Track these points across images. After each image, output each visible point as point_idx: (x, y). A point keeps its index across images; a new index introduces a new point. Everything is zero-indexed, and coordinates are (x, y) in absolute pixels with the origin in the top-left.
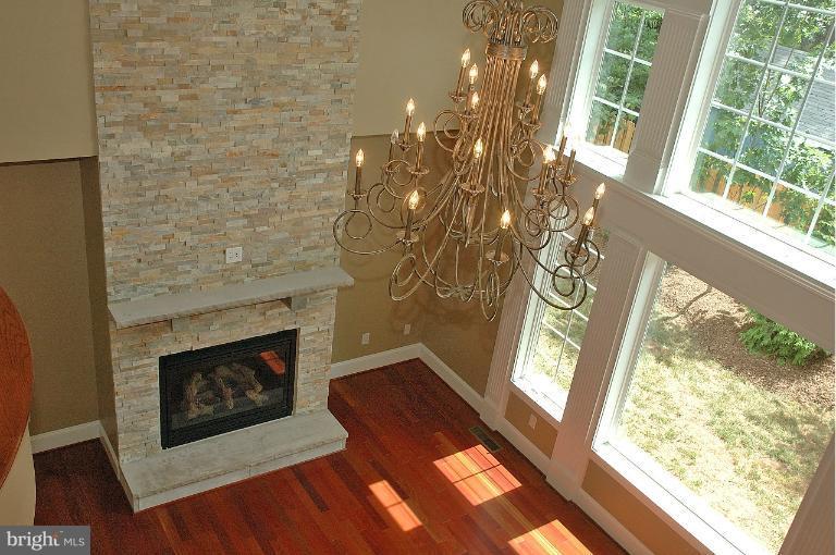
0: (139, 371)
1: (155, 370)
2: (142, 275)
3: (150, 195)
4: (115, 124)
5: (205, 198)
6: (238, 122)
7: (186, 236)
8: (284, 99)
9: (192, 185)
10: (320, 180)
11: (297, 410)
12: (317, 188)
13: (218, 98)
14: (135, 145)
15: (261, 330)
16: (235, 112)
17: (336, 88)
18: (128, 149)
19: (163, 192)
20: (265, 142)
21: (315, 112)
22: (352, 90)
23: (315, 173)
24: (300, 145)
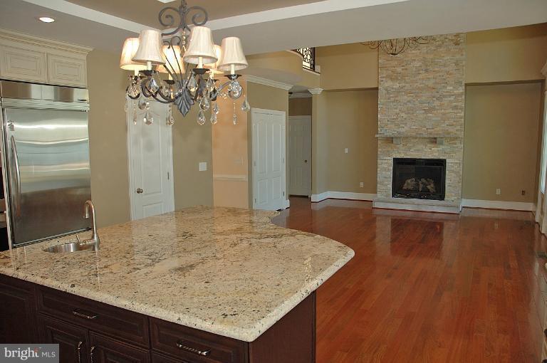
0: (386, 161)
1: (391, 162)
2: (389, 126)
3: (392, 99)
4: (383, 77)
5: (409, 101)
6: (420, 76)
7: (403, 115)
8: (436, 69)
9: (406, 97)
10: (452, 98)
11: (446, 198)
12: (451, 102)
13: (414, 69)
14: (389, 84)
15: (430, 156)
16: (419, 74)
17: (457, 64)
18: (386, 85)
19: (397, 99)
20: (431, 83)
21: (448, 73)
22: (463, 66)
23: (450, 96)
24: (443, 85)
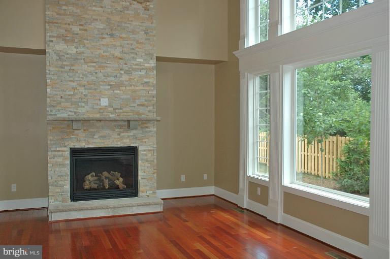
0: (60, 153)
1: (67, 154)
2: (63, 104)
3: (67, 68)
4: (53, 37)
5: (91, 73)
6: (104, 42)
7: (82, 90)
8: (124, 35)
9: (85, 67)
10: (143, 73)
11: (140, 194)
12: (141, 77)
13: (96, 32)
14: (61, 46)
15: (119, 143)
16: (103, 38)
17: (146, 33)
18: (58, 47)
19: (73, 68)
20: (117, 53)
21: (137, 42)
22: (154, 36)
23: (140, 70)
24: (132, 55)
